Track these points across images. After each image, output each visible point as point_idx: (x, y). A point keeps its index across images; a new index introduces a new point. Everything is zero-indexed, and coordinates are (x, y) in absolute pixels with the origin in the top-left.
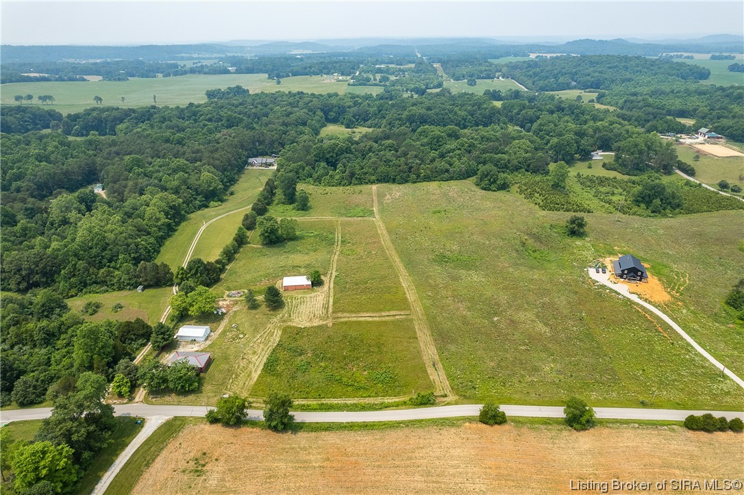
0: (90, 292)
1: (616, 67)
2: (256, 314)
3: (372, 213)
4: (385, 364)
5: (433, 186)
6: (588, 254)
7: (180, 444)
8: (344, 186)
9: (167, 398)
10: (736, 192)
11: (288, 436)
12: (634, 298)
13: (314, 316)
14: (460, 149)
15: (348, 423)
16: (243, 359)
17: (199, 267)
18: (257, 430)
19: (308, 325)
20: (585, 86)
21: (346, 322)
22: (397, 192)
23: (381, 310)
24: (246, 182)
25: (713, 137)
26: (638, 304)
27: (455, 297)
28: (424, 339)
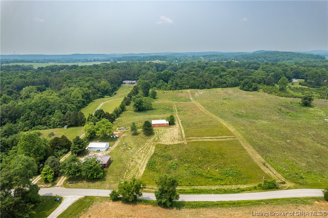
0: (36, 129)
2: (137, 138)
3: (190, 100)
4: (229, 165)
5: (219, 90)
6: (321, 113)
7: (90, 216)
8: (173, 90)
13: (174, 139)
14: (229, 75)
16: (132, 161)
17: (102, 114)
19: (171, 143)
20: (271, 62)
21: (196, 142)
22: (201, 92)
23: (216, 136)
24: (122, 90)
27: (258, 130)
28: (250, 150)
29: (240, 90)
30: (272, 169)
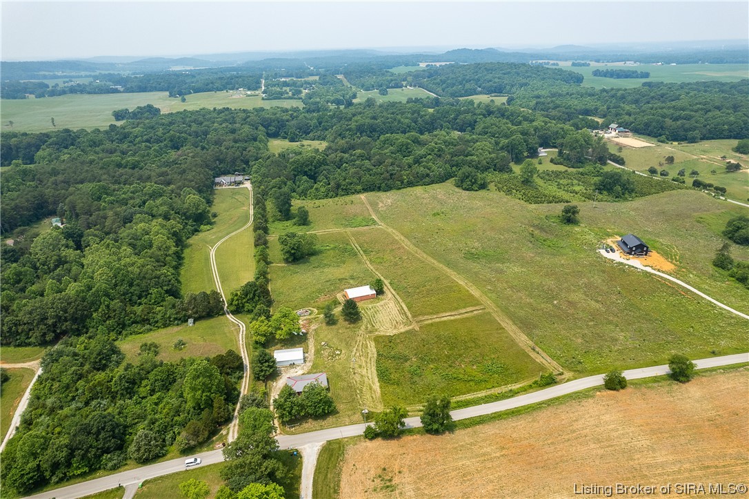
0: (131, 334)
1: (509, 73)
2: (338, 329)
3: (374, 222)
4: (488, 356)
5: (418, 190)
6: (591, 237)
7: (354, 465)
8: (331, 198)
9: (305, 425)
10: (665, 175)
11: (447, 436)
12: (649, 269)
13: (397, 323)
14: (430, 154)
15: (495, 413)
16: (354, 373)
18: (418, 436)
19: (395, 332)
20: (489, 91)
21: (432, 324)
22: (387, 199)
25: (622, 132)
26: (655, 275)
27: (511, 287)
28: (511, 328)
29: (457, 190)
30: (544, 355)
